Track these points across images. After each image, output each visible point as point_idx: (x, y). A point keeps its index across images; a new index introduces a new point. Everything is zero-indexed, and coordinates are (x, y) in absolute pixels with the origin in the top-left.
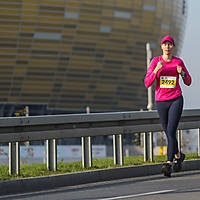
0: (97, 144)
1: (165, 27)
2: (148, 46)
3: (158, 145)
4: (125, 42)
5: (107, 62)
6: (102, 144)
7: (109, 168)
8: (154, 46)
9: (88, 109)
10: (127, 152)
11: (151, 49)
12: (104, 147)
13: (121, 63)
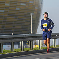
1: (36, 8)
2: (31, 14)
3: (34, 44)
5: (18, 19)
7: (19, 52)
9: (13, 34)
10: (25, 46)
11: (32, 15)
12: (18, 45)
13: (23, 19)
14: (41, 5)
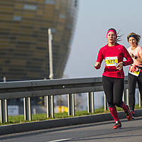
0: (12, 105)
1: (62, 16)
2: (49, 31)
3: (58, 105)
4: (31, 28)
6: (16, 105)
7: (21, 123)
8: (54, 30)
9: (5, 79)
10: (34, 110)
11: (52, 33)
12: (17, 107)
13: (29, 43)
14: (73, 8)
